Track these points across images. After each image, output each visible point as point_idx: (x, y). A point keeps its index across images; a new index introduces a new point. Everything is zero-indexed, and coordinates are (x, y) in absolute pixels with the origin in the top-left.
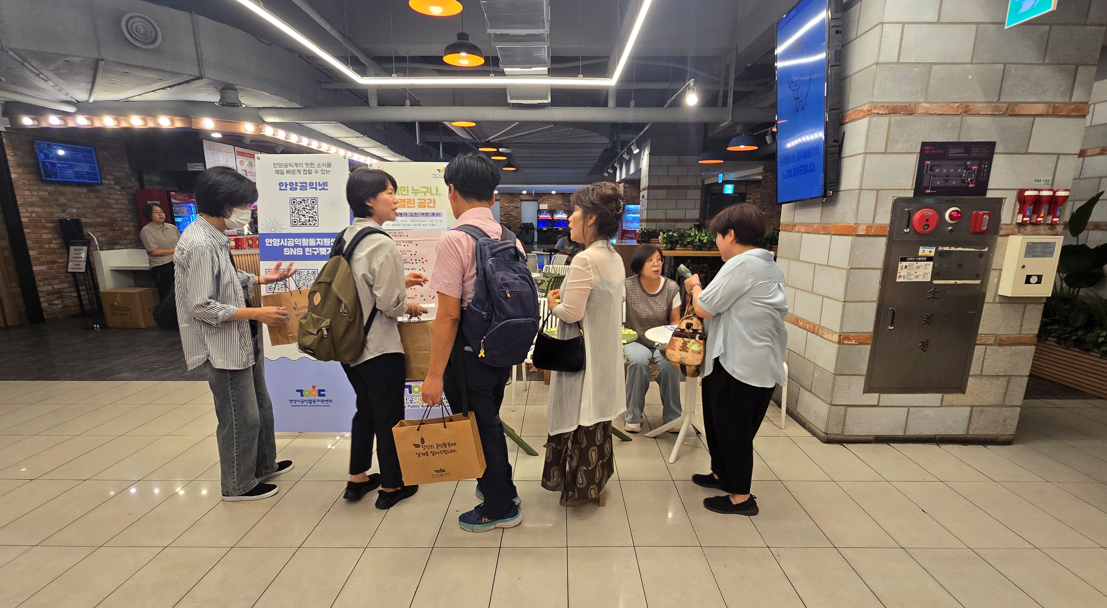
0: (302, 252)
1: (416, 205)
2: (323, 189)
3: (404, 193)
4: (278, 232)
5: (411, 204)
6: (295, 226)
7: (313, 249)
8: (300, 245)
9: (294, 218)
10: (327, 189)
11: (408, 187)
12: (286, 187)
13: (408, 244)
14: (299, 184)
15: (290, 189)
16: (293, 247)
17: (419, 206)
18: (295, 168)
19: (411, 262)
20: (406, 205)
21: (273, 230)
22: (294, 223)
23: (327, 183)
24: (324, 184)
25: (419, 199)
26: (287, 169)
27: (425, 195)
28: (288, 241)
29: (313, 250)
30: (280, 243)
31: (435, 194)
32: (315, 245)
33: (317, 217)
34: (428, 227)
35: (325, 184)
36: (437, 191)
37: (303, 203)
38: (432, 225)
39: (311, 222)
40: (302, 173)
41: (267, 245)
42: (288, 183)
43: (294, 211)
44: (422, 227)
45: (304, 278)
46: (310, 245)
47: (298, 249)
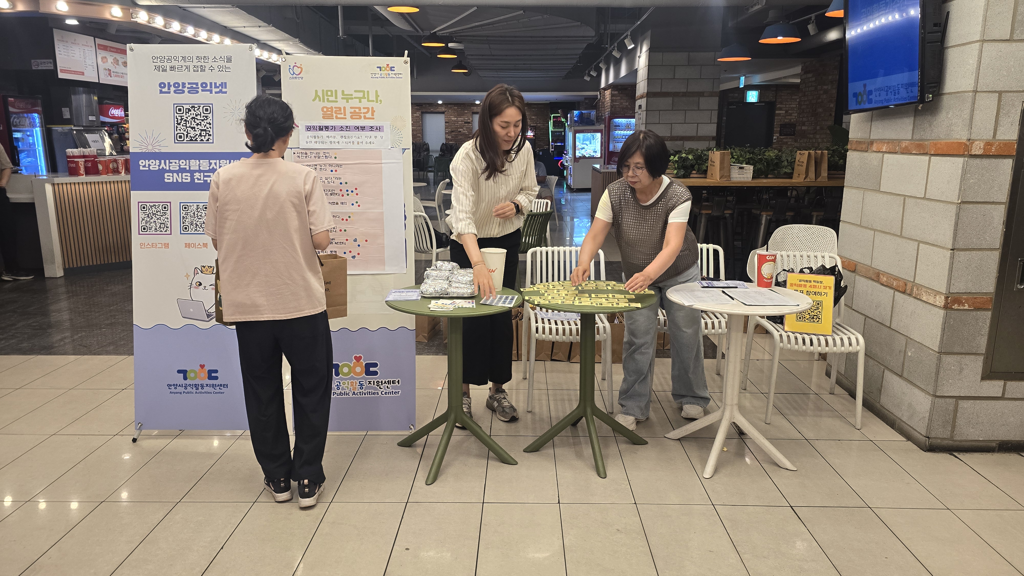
0: (189, 178)
1: (348, 115)
2: (221, 92)
3: (331, 99)
4: (157, 151)
5: (341, 114)
6: (182, 142)
7: (205, 174)
8: (188, 169)
9: (179, 131)
10: (226, 93)
11: (336, 91)
12: (169, 89)
13: (337, 168)
14: (187, 85)
15: (175, 92)
16: (177, 172)
17: (352, 118)
18: (182, 63)
19: (341, 193)
20: (334, 115)
21: (150, 147)
22: (179, 138)
23: (226, 83)
24: (221, 85)
25: (351, 108)
26: (171, 64)
27: (360, 102)
28: (170, 163)
29: (204, 176)
30: (159, 166)
31: (373, 101)
32: (208, 168)
33: (211, 130)
34: (365, 146)
35: (224, 85)
36: (377, 96)
37: (192, 112)
38: (370, 143)
39: (203, 138)
40: (192, 70)
41: (141, 168)
42: (172, 84)
43: (179, 121)
44: (356, 146)
45: (192, 214)
46: (201, 168)
47: (184, 174)
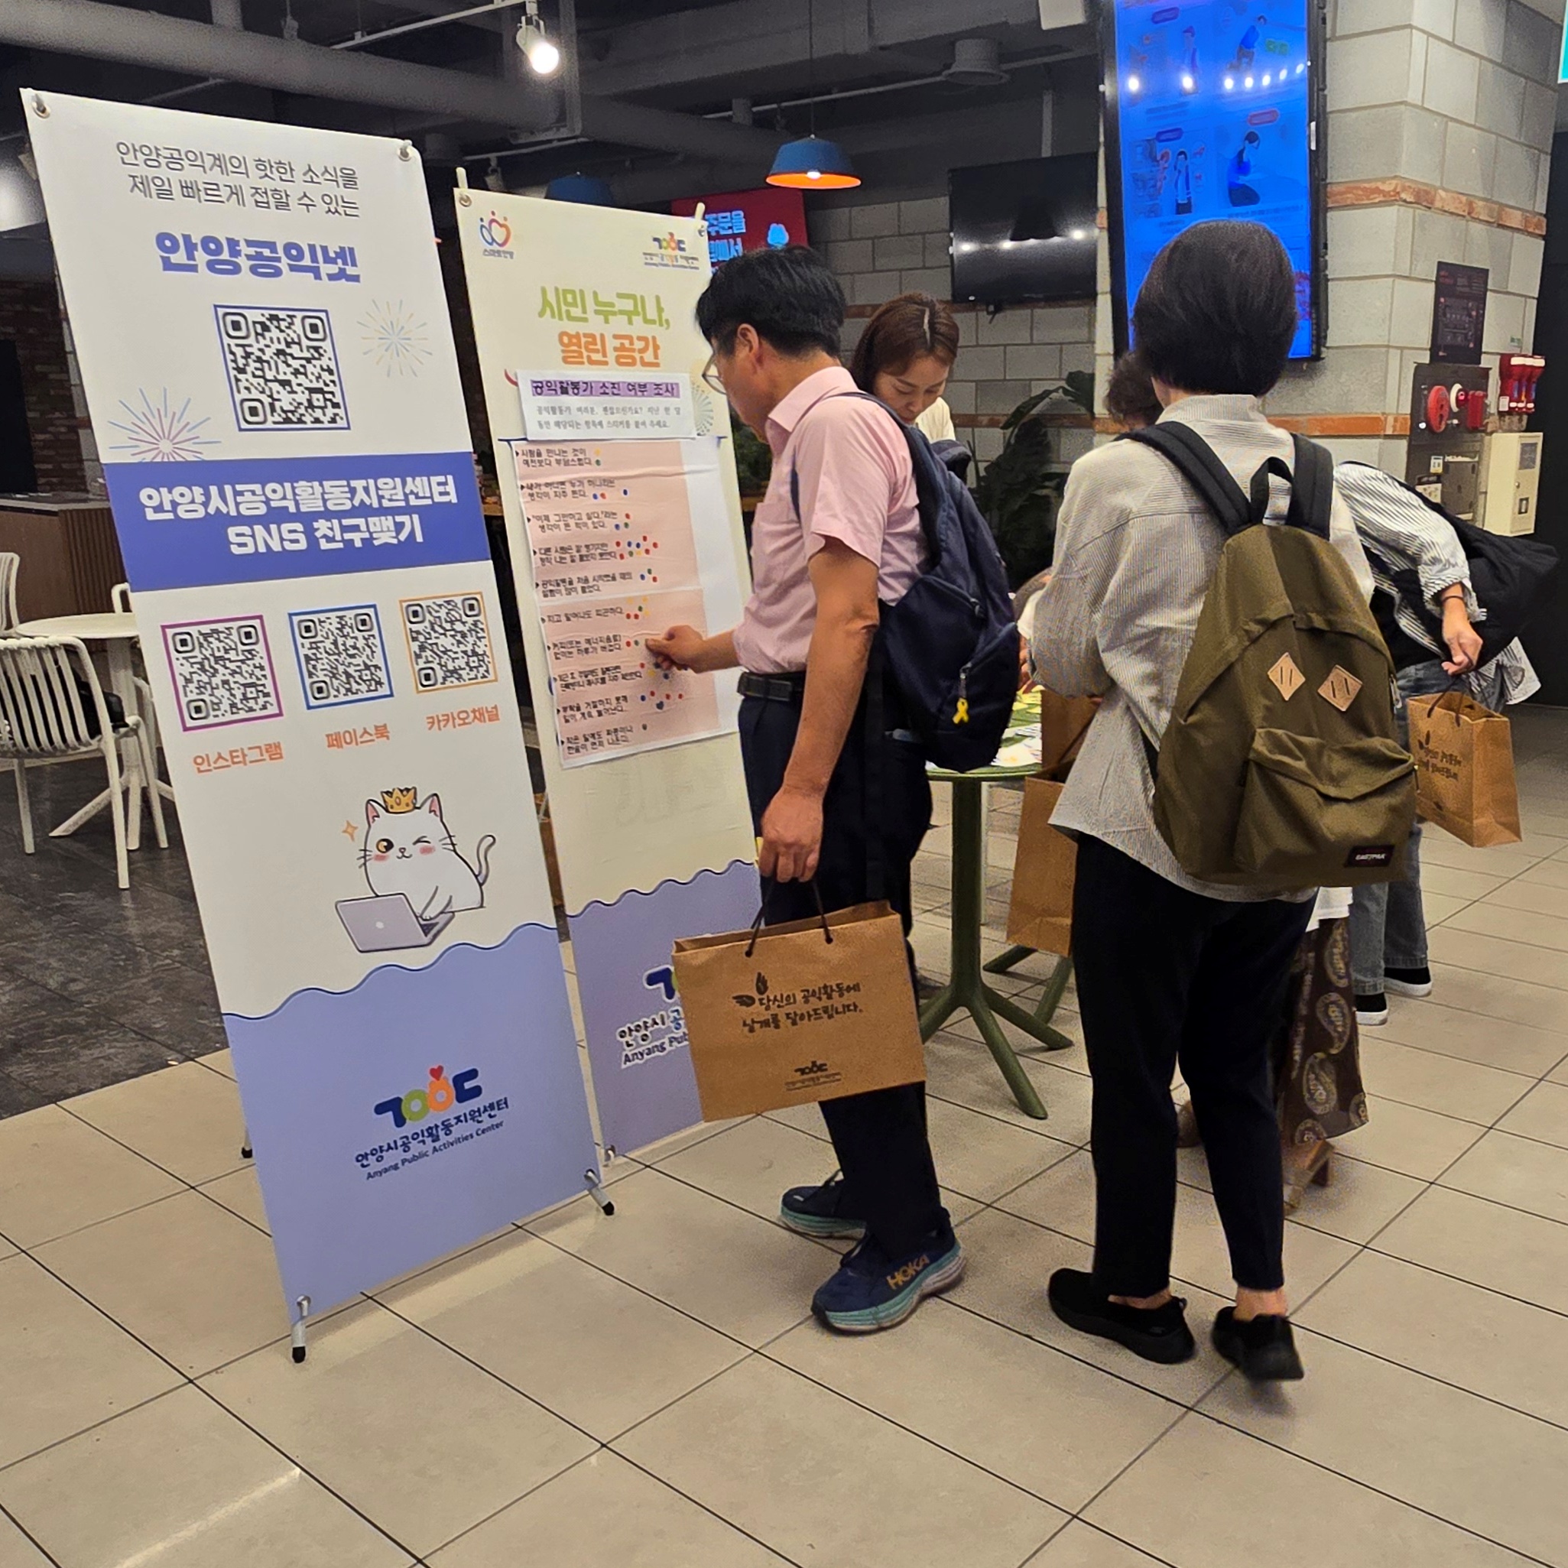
0: (302, 537)
1: (611, 355)
2: (341, 275)
4: (190, 458)
5: (597, 351)
6: (260, 427)
7: (346, 522)
9: (245, 394)
10: (356, 278)
12: (191, 257)
13: (603, 490)
14: (244, 249)
15: (211, 266)
16: (265, 521)
17: (619, 362)
18: (215, 175)
19: (618, 550)
20: (583, 354)
21: (166, 446)
22: (250, 415)
23: (351, 250)
24: (341, 254)
25: (616, 337)
26: (181, 176)
27: (630, 322)
28: (237, 493)
29: (345, 529)
30: (206, 504)
32: (348, 506)
36: (660, 310)
37: (275, 333)
38: (658, 423)
40: (249, 201)
41: (151, 515)
42: (196, 239)
43: (241, 361)
44: (633, 432)
45: (328, 645)
46: (331, 506)
